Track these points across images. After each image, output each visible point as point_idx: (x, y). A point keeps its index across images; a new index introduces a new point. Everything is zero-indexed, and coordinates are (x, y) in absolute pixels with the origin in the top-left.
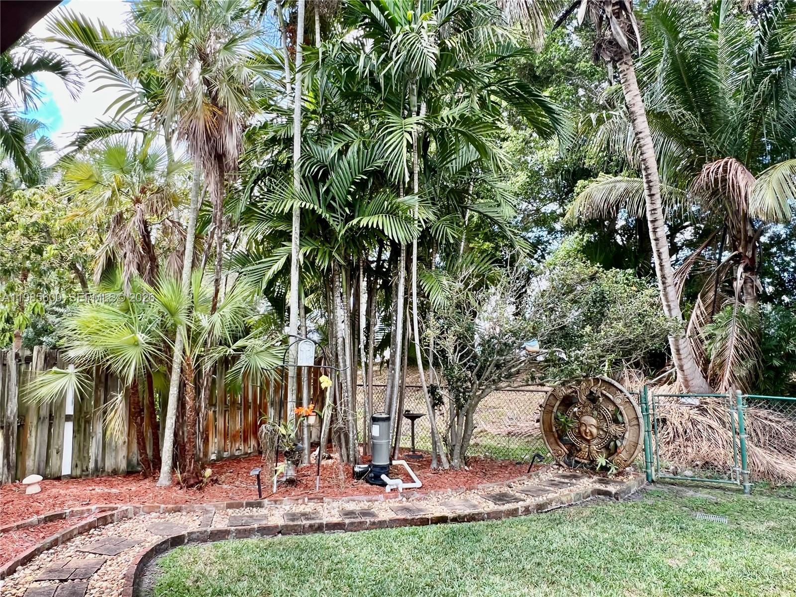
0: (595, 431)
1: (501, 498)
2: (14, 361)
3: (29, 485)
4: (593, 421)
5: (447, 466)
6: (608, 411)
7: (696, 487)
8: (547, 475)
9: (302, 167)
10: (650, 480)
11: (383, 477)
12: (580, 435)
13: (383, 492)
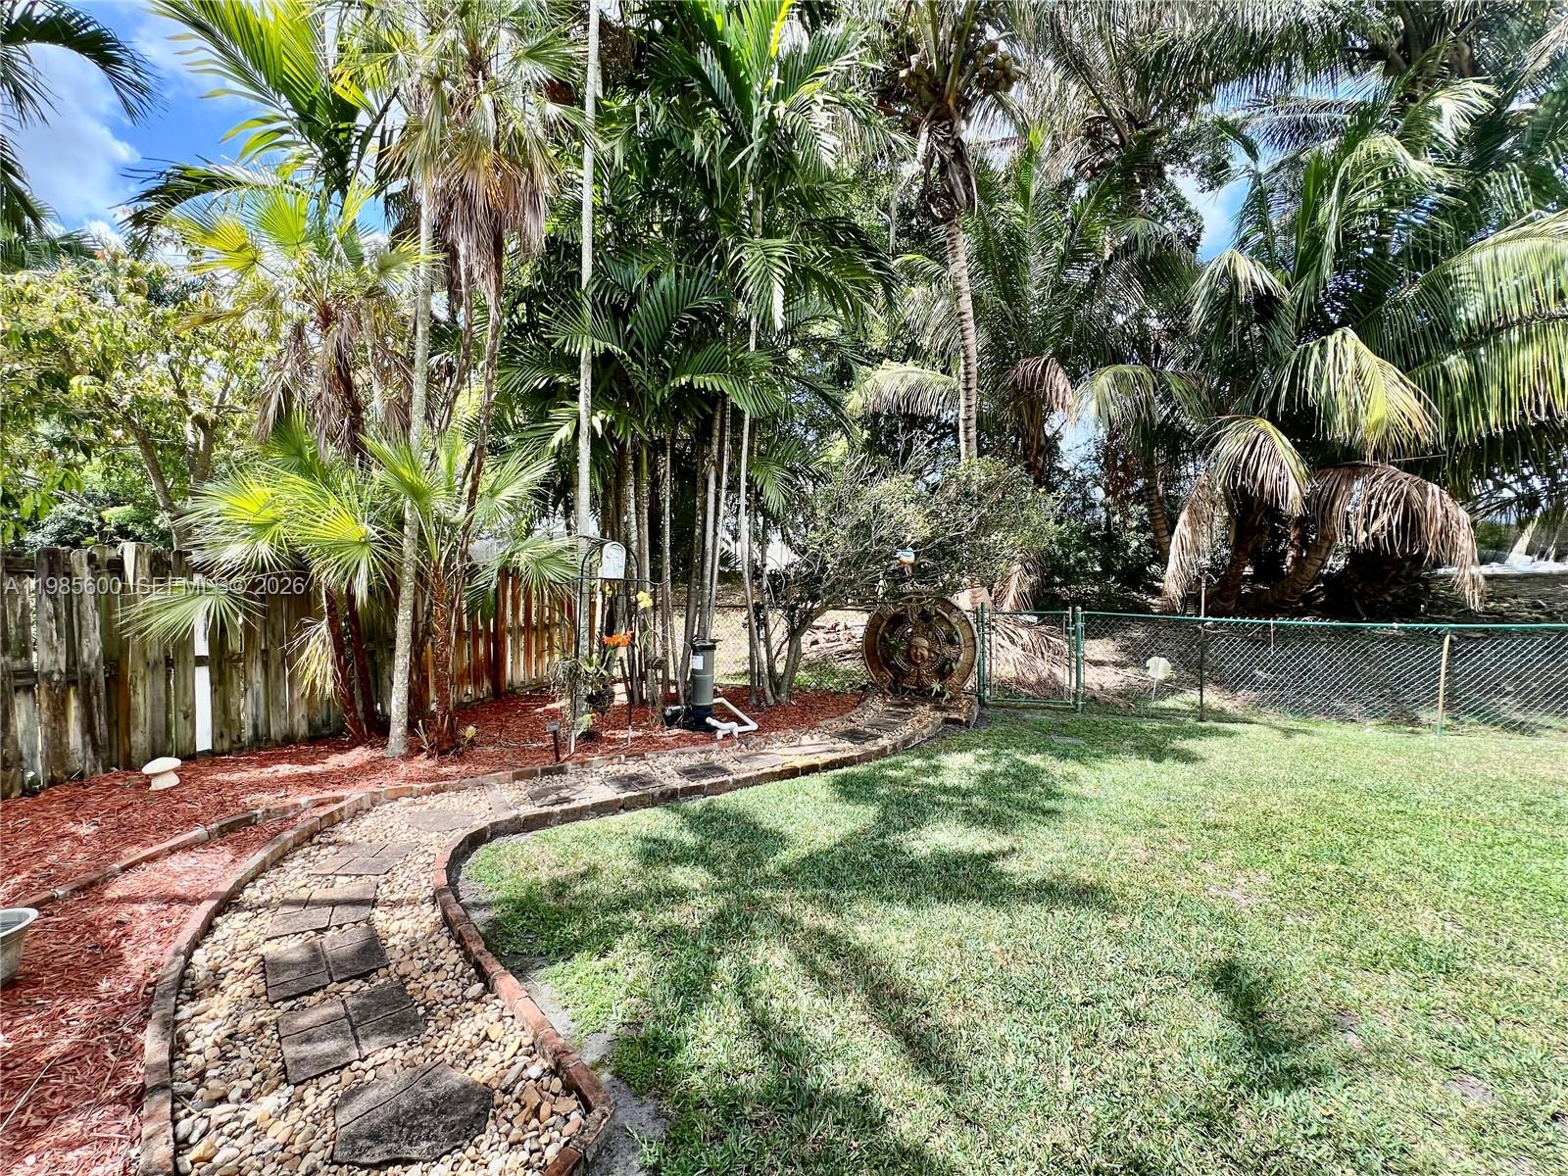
0: (926, 653)
1: (854, 736)
2: (86, 569)
3: (156, 775)
4: (926, 643)
5: (771, 702)
6: (942, 631)
7: (1025, 708)
8: (877, 706)
9: (597, 290)
10: (982, 704)
11: (709, 720)
12: (909, 659)
13: (713, 739)
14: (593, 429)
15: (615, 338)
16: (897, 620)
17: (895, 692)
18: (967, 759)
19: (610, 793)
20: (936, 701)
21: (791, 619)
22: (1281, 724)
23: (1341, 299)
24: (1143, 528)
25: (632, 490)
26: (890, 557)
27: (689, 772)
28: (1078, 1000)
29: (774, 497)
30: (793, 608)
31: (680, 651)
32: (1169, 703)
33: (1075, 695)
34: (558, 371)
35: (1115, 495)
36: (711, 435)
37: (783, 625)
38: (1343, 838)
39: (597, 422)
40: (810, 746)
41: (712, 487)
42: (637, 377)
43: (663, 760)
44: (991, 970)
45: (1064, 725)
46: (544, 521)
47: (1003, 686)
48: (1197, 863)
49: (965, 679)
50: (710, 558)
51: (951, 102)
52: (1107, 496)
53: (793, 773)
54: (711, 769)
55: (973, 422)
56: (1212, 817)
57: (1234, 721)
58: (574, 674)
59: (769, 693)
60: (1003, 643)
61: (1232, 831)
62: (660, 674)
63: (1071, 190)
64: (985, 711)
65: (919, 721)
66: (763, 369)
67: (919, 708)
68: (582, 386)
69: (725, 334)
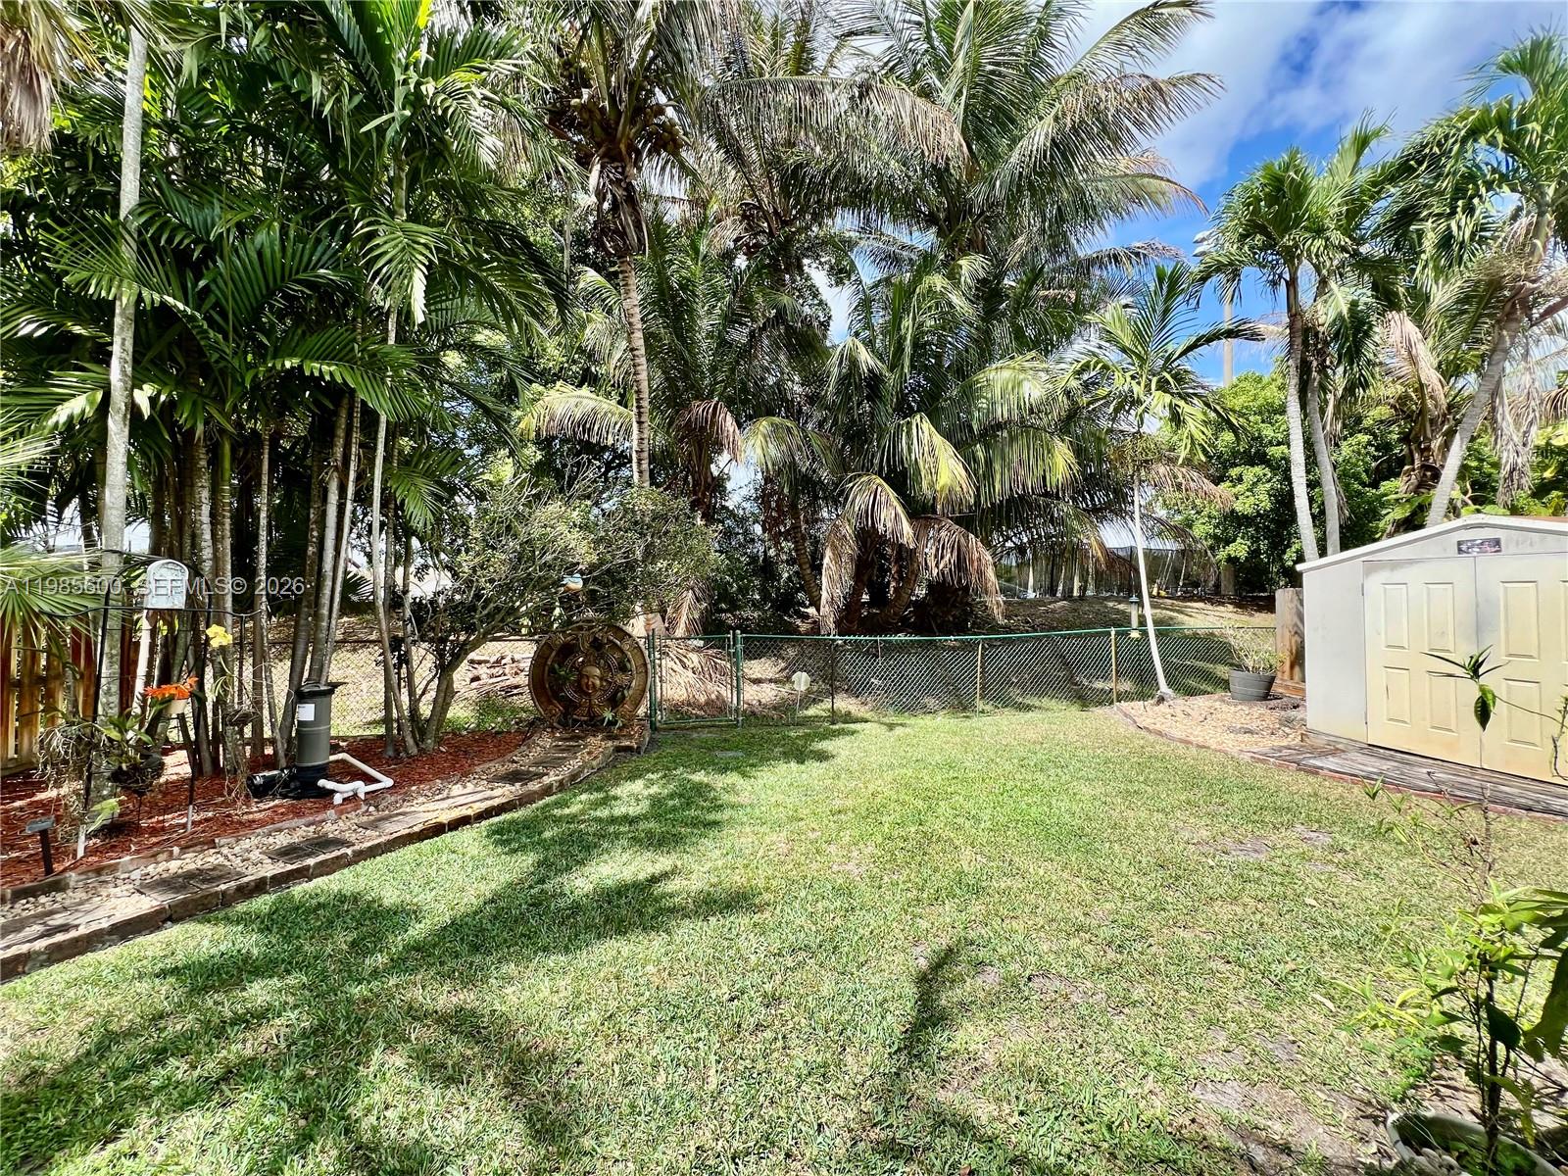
0: (598, 682)
1: (513, 777)
4: (597, 672)
5: (414, 751)
6: (614, 658)
7: (694, 728)
8: (545, 741)
9: (146, 225)
10: (654, 728)
11: (322, 783)
12: (580, 689)
13: (330, 805)
14: (133, 409)
15: (179, 294)
16: (568, 650)
17: (565, 725)
18: (637, 786)
19: (147, 904)
20: (608, 730)
21: (440, 655)
22: (886, 720)
23: (918, 393)
24: (791, 562)
25: (205, 494)
26: (557, 583)
27: (288, 852)
28: (727, 997)
29: (419, 513)
30: (444, 640)
31: (281, 700)
32: (812, 712)
33: (737, 710)
34: (71, 318)
35: (770, 531)
36: (333, 435)
37: (430, 660)
38: (920, 804)
39: (143, 397)
40: (465, 796)
41: (333, 497)
42: (216, 350)
43: (246, 844)
44: (647, 994)
45: (725, 740)
46: (38, 528)
47: (676, 709)
48: (824, 846)
49: (637, 705)
50: (329, 583)
51: (623, 147)
52: (764, 532)
53: (438, 830)
54: (323, 843)
55: (645, 455)
56: (837, 804)
57: (856, 721)
58: (85, 745)
59: (410, 741)
60: (675, 667)
61: (850, 813)
62: (248, 731)
63: (732, 259)
64: (656, 736)
65: (589, 753)
66: (405, 366)
67: (591, 740)
68: (116, 349)
69: (354, 319)
